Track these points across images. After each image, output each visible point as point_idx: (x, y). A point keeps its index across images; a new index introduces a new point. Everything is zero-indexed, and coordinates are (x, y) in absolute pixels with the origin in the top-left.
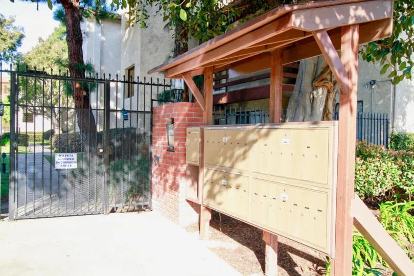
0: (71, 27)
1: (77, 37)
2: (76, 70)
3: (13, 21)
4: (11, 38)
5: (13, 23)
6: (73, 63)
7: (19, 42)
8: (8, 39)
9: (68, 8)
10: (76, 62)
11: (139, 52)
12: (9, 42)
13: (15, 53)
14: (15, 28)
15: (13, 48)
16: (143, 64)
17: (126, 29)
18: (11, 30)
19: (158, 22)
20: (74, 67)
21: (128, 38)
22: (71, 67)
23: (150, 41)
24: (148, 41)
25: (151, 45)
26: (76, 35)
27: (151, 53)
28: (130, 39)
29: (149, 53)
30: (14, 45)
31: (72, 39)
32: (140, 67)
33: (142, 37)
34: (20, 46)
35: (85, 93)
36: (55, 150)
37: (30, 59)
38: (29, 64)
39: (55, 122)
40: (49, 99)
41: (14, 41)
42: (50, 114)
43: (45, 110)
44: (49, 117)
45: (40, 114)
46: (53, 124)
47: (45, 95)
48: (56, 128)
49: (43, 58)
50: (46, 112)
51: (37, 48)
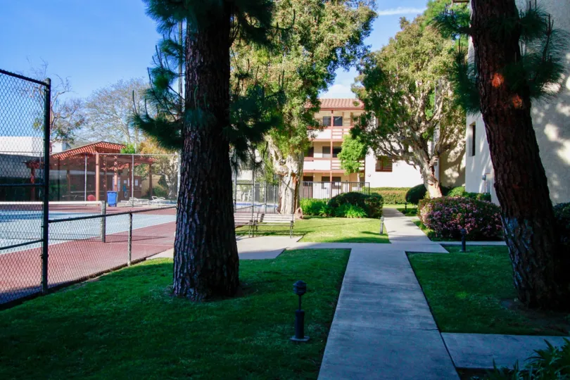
4: (353, 20)
7: (366, 26)
8: (348, 23)
12: (351, 28)
13: (360, 49)
14: (360, 4)
15: (355, 40)
18: (356, 8)
30: (359, 34)
34: (367, 34)
35: (518, 102)
36: (428, 230)
37: (386, 59)
38: (384, 69)
39: (429, 172)
40: (418, 129)
41: (358, 26)
42: (418, 157)
43: (410, 149)
44: (418, 162)
45: (402, 159)
46: (425, 176)
47: (411, 123)
48: (430, 182)
49: (408, 54)
50: (411, 154)
51: (398, 37)
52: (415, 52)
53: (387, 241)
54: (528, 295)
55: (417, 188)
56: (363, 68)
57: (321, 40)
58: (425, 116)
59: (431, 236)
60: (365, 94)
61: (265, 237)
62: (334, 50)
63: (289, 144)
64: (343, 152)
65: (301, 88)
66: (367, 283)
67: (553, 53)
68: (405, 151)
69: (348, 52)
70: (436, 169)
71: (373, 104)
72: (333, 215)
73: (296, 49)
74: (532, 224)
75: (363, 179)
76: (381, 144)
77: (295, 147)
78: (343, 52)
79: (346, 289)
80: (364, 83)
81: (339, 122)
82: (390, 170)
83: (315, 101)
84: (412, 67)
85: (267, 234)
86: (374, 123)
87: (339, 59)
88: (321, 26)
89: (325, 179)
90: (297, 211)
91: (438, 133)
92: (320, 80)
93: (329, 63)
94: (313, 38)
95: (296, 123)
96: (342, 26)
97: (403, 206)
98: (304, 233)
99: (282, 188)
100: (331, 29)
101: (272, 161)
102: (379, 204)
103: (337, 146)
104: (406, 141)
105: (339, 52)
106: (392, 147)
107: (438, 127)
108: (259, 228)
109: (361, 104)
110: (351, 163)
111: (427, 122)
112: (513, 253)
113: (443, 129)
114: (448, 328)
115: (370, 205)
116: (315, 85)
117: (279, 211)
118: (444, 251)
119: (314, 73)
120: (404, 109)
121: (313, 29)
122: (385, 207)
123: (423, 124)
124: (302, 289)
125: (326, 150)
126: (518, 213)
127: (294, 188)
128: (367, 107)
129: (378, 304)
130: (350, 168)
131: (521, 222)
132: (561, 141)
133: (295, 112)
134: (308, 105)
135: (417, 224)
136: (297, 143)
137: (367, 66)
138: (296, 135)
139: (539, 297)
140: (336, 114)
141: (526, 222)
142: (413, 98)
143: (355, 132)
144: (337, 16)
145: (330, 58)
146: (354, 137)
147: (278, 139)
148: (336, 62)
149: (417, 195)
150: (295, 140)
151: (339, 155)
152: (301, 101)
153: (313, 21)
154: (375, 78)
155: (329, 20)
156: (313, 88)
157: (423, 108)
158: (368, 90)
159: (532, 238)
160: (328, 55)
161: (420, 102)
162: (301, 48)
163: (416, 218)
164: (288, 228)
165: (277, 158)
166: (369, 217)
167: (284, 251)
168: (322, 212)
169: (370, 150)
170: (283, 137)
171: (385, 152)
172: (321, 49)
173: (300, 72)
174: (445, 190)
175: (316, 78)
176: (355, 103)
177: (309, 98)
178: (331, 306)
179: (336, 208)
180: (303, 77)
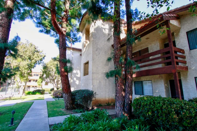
0: (62, 42)
1: (64, 47)
2: (62, 62)
3: (43, 51)
4: (41, 56)
5: (42, 52)
6: (61, 59)
7: (44, 58)
8: (40, 57)
9: (60, 34)
10: (63, 58)
11: (91, 55)
12: (40, 58)
13: (42, 62)
14: (43, 54)
15: (41, 60)
16: (94, 60)
17: (84, 48)
18: (42, 54)
19: (99, 42)
20: (62, 61)
21: (85, 51)
22: (60, 61)
23: (96, 50)
24: (95, 50)
25: (97, 52)
26: (64, 46)
27: (97, 55)
28: (86, 51)
29: (96, 55)
30: (42, 59)
31: (61, 47)
32: (92, 61)
33: (93, 48)
34: (44, 59)
35: (66, 74)
36: (53, 97)
37: (48, 64)
38: (47, 66)
39: (55, 85)
40: (53, 77)
41: (42, 57)
42: (53, 83)
43: (51, 81)
44: (53, 84)
45: (50, 83)
46: (54, 86)
47: (52, 76)
48: (55, 87)
49: (52, 64)
50: (51, 82)
51: (50, 61)
52: (53, 64)
53: (44, 99)
54: (67, 107)
55: (52, 89)
56: (43, 65)
57: (34, 59)
58: (55, 75)
59: (53, 98)
60: (43, 70)
61: (13, 100)
62: (36, 61)
63: (23, 79)
64: (38, 81)
65: (28, 68)
66: (36, 109)
67: (72, 66)
68: (50, 81)
69: (39, 62)
70: (56, 85)
71: (45, 72)
72: (33, 94)
73: (27, 60)
74: (68, 94)
75: (42, 87)
76: (46, 80)
77: (25, 80)
78: (38, 62)
79: (29, 111)
80: (43, 68)
81: (37, 75)
82: (48, 85)
83: (31, 71)
84: (53, 66)
85: (14, 99)
86: (45, 76)
87: (37, 63)
88: (34, 56)
89: (33, 87)
90: (24, 94)
91: (57, 78)
92: (32, 67)
93: (35, 64)
94: (32, 58)
95: (25, 75)
96: (38, 57)
97: (49, 92)
98: (24, 99)
99: (20, 89)
100: (36, 57)
101: (18, 83)
102: (44, 92)
103: (36, 80)
104: (51, 80)
105: (37, 62)
106: (48, 81)
107: (57, 77)
108: (11, 98)
109: (42, 72)
110: (39, 83)
111: (55, 76)
112: (64, 100)
113: (58, 78)
114: (50, 116)
115: (42, 92)
116: (31, 67)
117: (19, 94)
118: (55, 100)
119: (31, 65)
120: (51, 74)
121: (32, 57)
122: (45, 92)
123: (54, 76)
124: (14, 112)
125: (34, 81)
126: (65, 93)
127: (23, 89)
128: (43, 73)
129: (36, 113)
130: (39, 84)
131: (66, 94)
132: (76, 80)
133: (26, 72)
134: (29, 71)
135: (51, 95)
136: (25, 79)
137: (44, 65)
138: (25, 77)
139: (68, 108)
140: (37, 74)
141: (67, 94)
142: (53, 72)
143: (40, 77)
144: (38, 55)
145: (35, 63)
146: (40, 78)
147: (20, 78)
148: (36, 63)
149: (52, 90)
150: (25, 78)
151: (37, 82)
152: (27, 70)
153: (32, 55)
154: (45, 67)
155: (36, 55)
156: (31, 68)
157: (54, 74)
158: (44, 69)
159: (68, 97)
160: (35, 62)
161: (54, 73)
162: (28, 60)
163: (51, 94)
164: (20, 98)
165: (20, 82)
166: (41, 94)
167: (17, 103)
168: (30, 94)
169: (43, 81)
170: (22, 78)
171: (46, 81)
172: (33, 61)
173: (28, 65)
174: (58, 89)
175: (32, 66)
176: (41, 72)
177: (29, 70)
178: (24, 115)
179: (34, 93)
180: (28, 66)
